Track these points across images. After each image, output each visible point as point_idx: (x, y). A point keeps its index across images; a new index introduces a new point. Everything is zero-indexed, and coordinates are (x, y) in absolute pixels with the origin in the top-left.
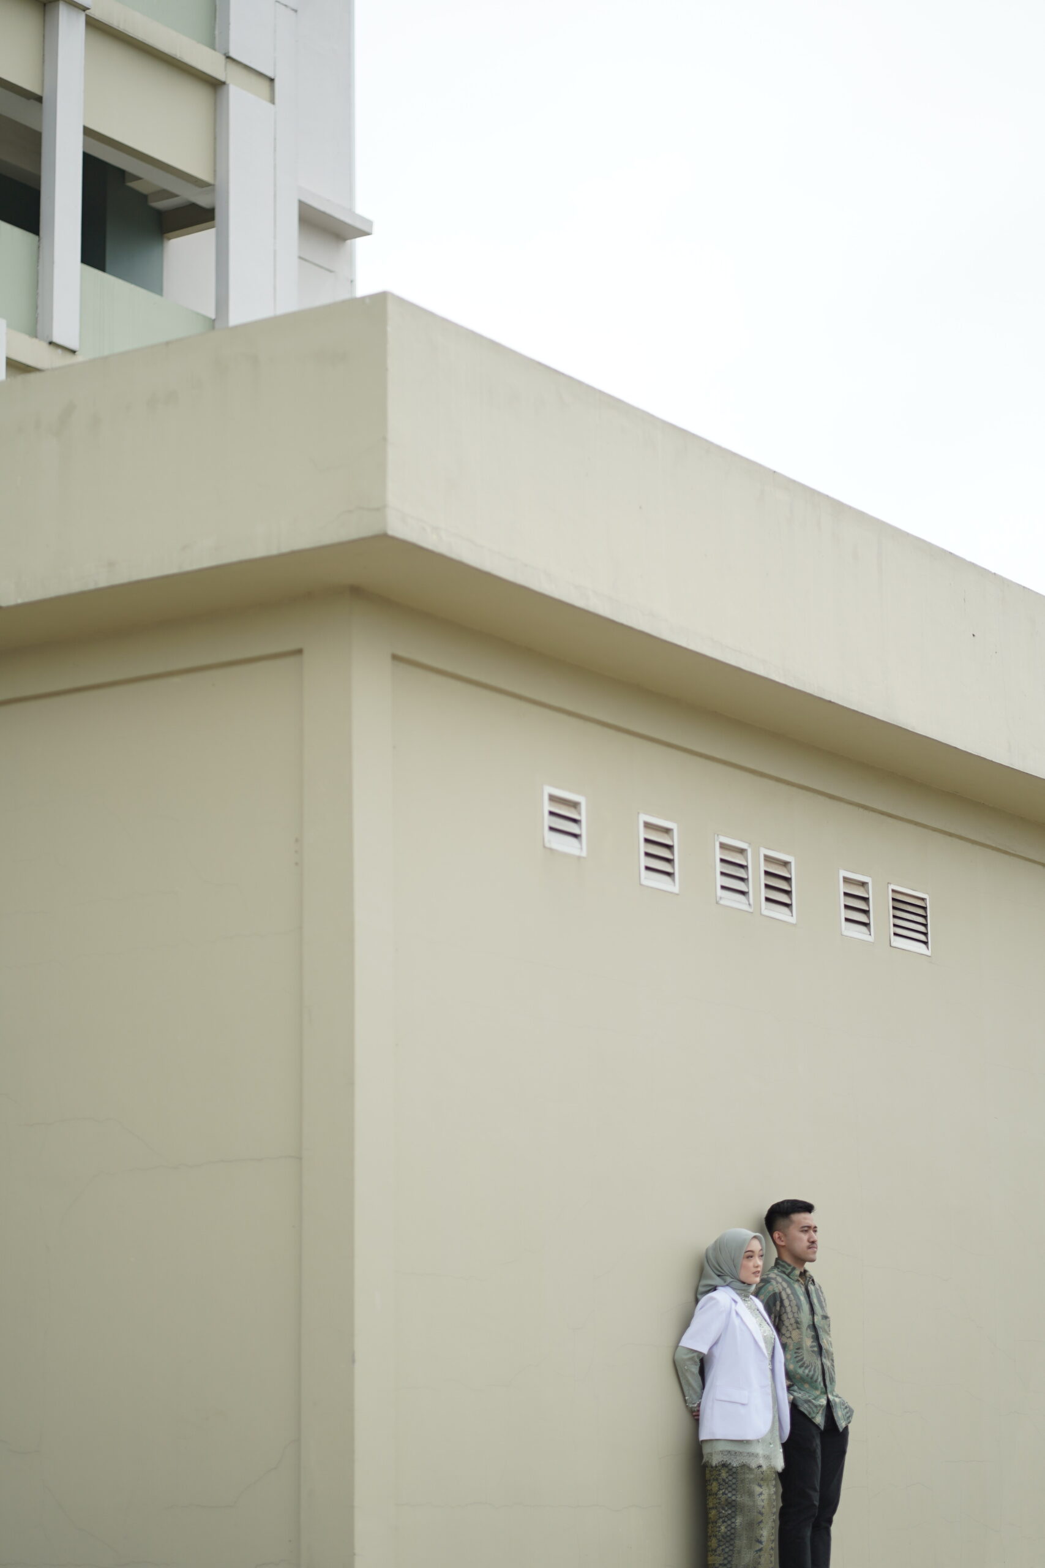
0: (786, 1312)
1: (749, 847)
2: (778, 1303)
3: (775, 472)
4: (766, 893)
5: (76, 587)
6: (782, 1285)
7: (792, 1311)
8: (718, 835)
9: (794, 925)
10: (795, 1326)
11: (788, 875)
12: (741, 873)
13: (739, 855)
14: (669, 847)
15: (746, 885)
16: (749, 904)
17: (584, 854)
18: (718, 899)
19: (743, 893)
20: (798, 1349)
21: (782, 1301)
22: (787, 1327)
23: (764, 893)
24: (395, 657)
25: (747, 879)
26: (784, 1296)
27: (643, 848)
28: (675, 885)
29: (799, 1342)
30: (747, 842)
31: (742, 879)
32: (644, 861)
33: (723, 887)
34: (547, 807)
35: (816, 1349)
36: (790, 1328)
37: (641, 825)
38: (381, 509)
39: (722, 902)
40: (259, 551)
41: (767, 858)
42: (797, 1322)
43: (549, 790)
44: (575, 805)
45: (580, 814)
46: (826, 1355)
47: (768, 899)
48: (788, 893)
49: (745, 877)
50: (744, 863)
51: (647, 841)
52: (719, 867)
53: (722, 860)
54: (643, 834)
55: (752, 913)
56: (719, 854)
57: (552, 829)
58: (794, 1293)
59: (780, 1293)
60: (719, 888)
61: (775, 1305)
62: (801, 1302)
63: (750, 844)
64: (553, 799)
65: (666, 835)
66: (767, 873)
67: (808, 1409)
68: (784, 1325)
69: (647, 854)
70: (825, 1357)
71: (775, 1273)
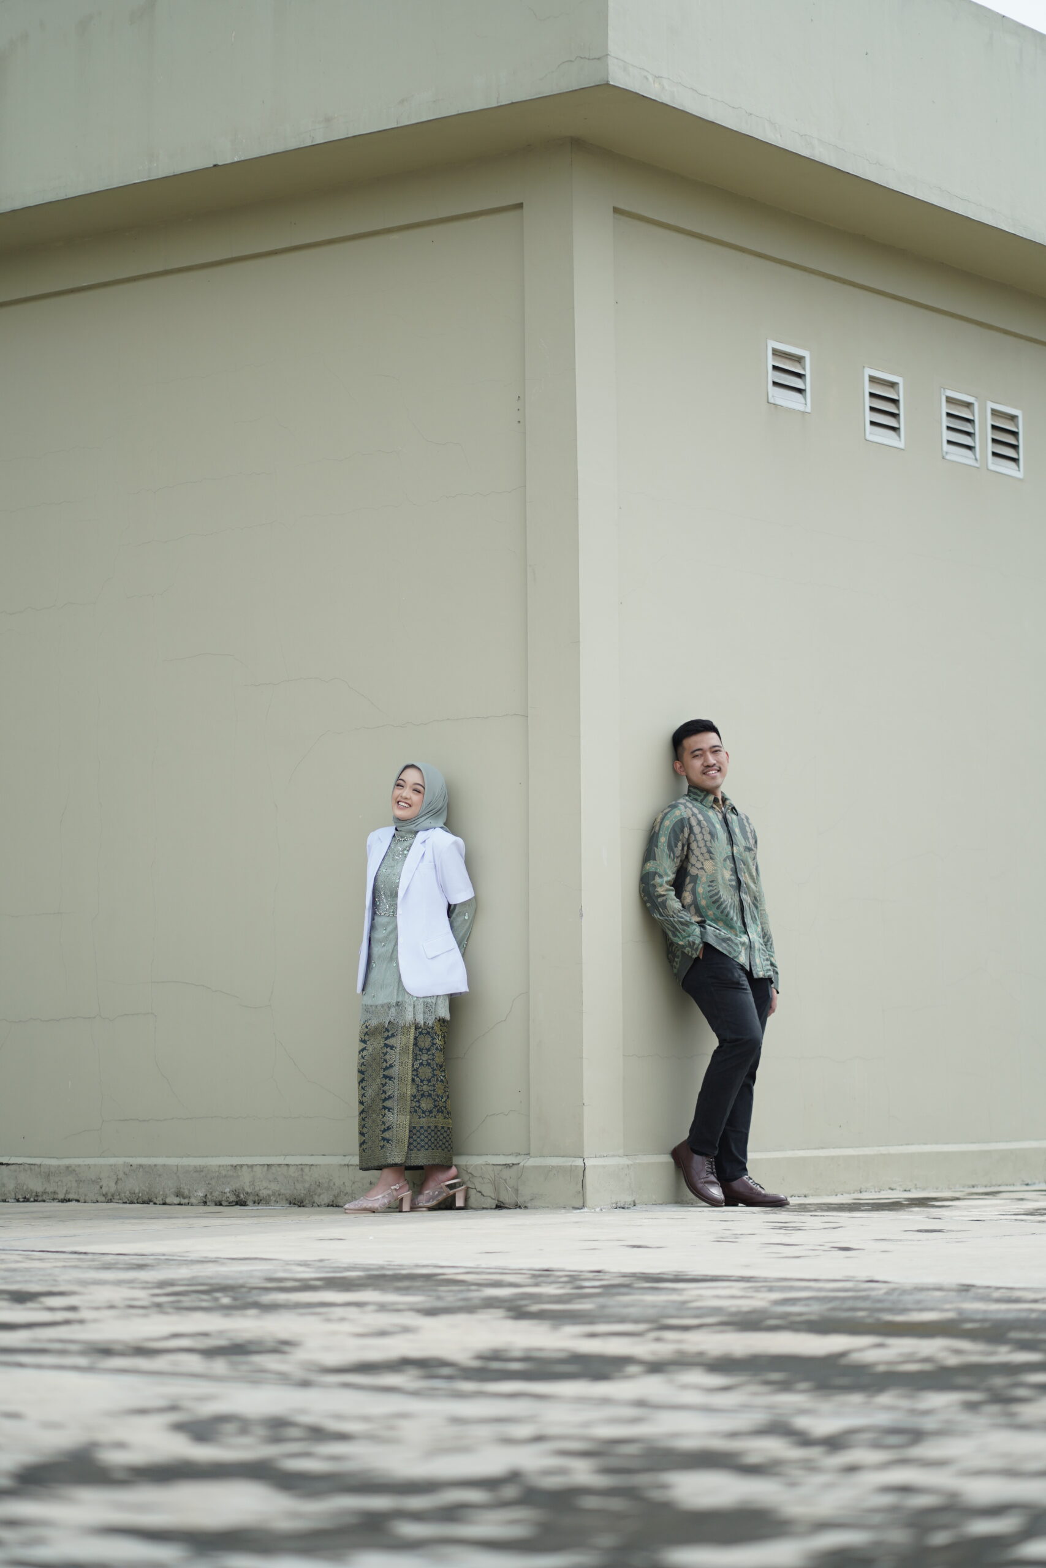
0: (696, 840)
1: (976, 401)
2: (686, 830)
3: (1004, 16)
4: (993, 447)
5: (293, 144)
6: (692, 811)
7: (703, 839)
8: (944, 389)
9: (1019, 479)
10: (707, 856)
11: (1014, 429)
12: (967, 427)
13: (965, 409)
14: (895, 402)
15: (972, 439)
16: (976, 459)
17: (808, 410)
18: (944, 454)
19: (969, 448)
20: (712, 882)
21: (691, 828)
22: (697, 857)
23: (990, 447)
24: (616, 210)
25: (974, 434)
26: (694, 822)
27: (868, 402)
28: (900, 441)
29: (713, 874)
30: (973, 396)
31: (968, 434)
32: (870, 416)
33: (949, 442)
34: (771, 361)
35: (734, 883)
36: (701, 858)
37: (867, 379)
38: (603, 58)
39: (948, 457)
40: (477, 103)
41: (995, 413)
42: (709, 852)
43: (773, 344)
44: (799, 359)
45: (804, 369)
46: (747, 890)
47: (995, 454)
48: (1015, 447)
49: (971, 431)
50: (971, 417)
51: (872, 395)
52: (945, 422)
53: (949, 415)
54: (868, 388)
55: (978, 468)
56: (945, 408)
57: (775, 384)
58: (708, 819)
59: (689, 818)
60: (945, 442)
61: (682, 831)
62: (716, 830)
63: (976, 397)
64: (776, 353)
65: (891, 390)
66: (994, 427)
67: (728, 948)
68: (693, 854)
69: (872, 409)
70: (745, 893)
71: (686, 799)
